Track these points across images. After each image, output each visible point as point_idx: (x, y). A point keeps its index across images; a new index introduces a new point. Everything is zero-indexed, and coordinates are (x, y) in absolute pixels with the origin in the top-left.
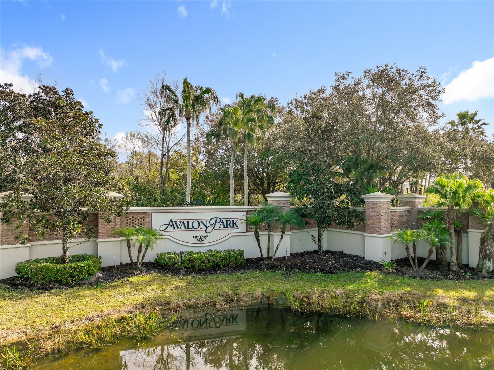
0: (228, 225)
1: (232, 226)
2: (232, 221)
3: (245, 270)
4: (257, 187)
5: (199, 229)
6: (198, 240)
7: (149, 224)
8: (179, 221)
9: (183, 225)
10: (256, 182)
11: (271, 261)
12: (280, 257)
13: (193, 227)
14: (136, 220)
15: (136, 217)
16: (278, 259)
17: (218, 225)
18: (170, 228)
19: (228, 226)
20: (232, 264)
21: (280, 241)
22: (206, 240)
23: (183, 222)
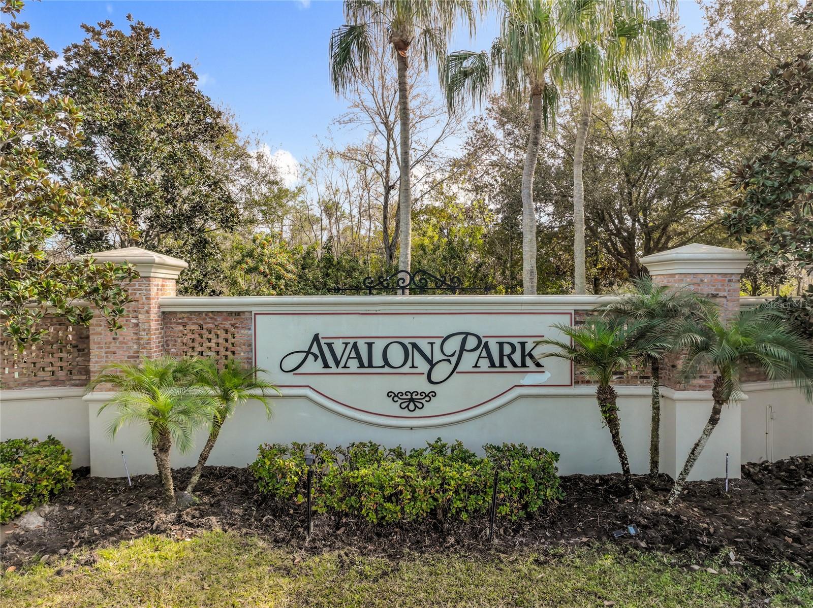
0: (505, 359)
1: (519, 363)
2: (518, 347)
3: (554, 540)
4: (618, 260)
5: (406, 369)
6: (404, 405)
7: (248, 349)
8: (341, 341)
9: (353, 354)
10: (616, 250)
11: (666, 502)
12: (702, 482)
13: (387, 363)
14: (210, 336)
15: (211, 326)
16: (692, 492)
17: (469, 360)
18: (313, 365)
19: (506, 361)
20: (505, 510)
21: (707, 433)
22: (430, 408)
23: (355, 346)
